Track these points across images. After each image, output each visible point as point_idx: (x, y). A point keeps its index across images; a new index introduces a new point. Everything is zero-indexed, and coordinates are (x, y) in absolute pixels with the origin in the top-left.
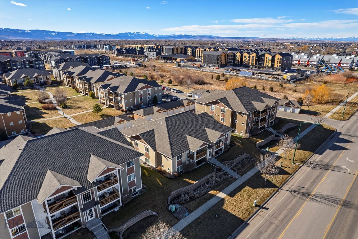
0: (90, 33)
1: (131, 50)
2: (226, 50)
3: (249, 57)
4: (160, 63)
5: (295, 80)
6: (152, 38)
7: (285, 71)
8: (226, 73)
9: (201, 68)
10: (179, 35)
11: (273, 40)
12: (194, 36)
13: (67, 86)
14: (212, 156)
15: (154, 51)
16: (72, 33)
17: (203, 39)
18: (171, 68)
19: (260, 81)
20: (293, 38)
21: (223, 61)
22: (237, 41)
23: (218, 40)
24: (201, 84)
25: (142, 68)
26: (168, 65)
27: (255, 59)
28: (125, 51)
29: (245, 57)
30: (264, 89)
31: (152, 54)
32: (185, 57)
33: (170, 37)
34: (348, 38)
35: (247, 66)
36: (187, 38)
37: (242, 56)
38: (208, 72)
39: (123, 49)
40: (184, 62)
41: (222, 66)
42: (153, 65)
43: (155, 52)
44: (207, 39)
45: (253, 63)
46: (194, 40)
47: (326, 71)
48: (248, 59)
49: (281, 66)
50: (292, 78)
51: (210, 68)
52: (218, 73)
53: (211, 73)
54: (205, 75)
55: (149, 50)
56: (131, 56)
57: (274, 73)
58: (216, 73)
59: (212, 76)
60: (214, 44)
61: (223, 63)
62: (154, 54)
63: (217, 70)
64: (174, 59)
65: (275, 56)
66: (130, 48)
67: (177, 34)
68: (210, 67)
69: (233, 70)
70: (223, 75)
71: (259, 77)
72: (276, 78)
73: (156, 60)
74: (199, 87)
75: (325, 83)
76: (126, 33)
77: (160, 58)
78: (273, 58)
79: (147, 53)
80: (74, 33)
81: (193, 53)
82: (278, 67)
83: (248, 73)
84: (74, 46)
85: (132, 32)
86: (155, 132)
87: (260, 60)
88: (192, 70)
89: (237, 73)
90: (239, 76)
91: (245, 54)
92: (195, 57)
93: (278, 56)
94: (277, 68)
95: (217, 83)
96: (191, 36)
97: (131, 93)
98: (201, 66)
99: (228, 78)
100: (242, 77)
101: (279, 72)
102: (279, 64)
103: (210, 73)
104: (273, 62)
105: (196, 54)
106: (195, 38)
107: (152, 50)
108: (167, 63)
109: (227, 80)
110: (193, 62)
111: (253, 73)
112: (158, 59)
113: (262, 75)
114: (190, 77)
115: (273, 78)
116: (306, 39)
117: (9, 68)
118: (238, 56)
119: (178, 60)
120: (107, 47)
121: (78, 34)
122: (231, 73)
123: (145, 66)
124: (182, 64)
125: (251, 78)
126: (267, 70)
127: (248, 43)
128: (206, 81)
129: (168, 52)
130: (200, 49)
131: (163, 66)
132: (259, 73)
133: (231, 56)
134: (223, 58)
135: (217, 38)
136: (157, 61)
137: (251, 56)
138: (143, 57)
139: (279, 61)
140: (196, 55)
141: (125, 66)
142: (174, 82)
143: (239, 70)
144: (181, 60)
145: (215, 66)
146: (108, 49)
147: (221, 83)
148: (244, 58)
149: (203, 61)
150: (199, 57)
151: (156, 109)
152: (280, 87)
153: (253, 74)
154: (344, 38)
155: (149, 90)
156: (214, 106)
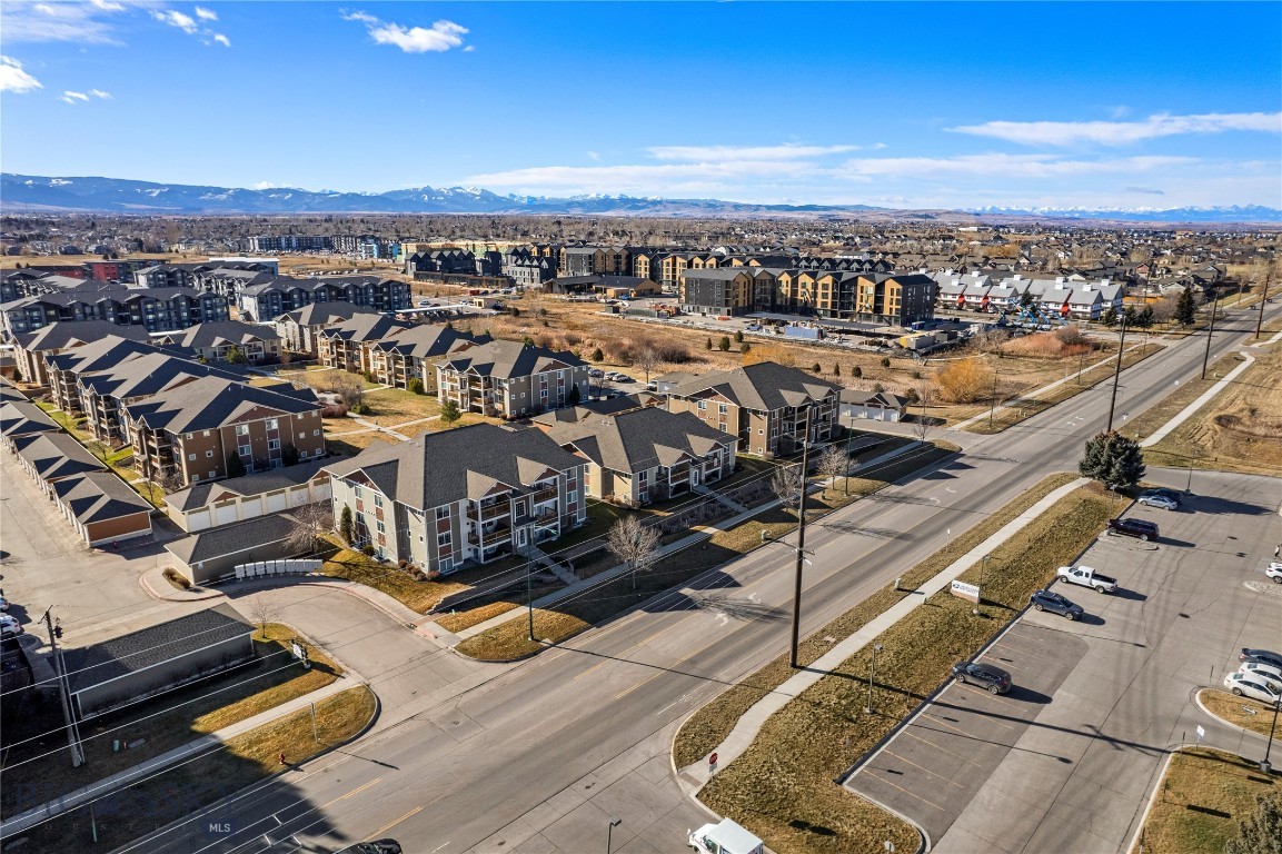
0: (287, 191)
1: (457, 259)
2: (754, 263)
3: (815, 286)
4: (557, 301)
5: (928, 349)
6: (506, 208)
7: (910, 326)
8: (748, 332)
9: (680, 317)
10: (601, 197)
11: (927, 216)
12: (655, 203)
13: (330, 367)
14: (700, 482)
15: (535, 263)
16: (219, 191)
17: (685, 212)
18: (593, 317)
19: (838, 352)
20: (993, 208)
21: (741, 299)
22: (803, 220)
23: (736, 215)
24: (680, 362)
25: (508, 317)
26: (581, 308)
27: (830, 292)
28: (439, 263)
29: (804, 285)
30: (837, 372)
31: (526, 274)
32: (629, 285)
33: (570, 204)
34: (1173, 211)
35: (808, 311)
36: (630, 208)
37: (795, 282)
38: (699, 329)
39: (434, 255)
40: (629, 299)
41: (737, 312)
42: (538, 308)
43: (536, 267)
44: (698, 214)
45: (824, 304)
46: (653, 215)
47: (1025, 325)
48: (811, 291)
49: (903, 312)
50: (921, 344)
51: (704, 319)
52: (728, 333)
53: (708, 333)
54: (690, 338)
55: (520, 262)
56: (463, 279)
57: (878, 330)
58: (720, 331)
59: (710, 340)
60: (722, 234)
61: (741, 305)
62: (535, 275)
63: (724, 323)
64: (597, 291)
65: (883, 284)
66: (456, 253)
67: (593, 195)
68: (704, 314)
69: (770, 322)
70: (740, 337)
71: (836, 341)
72: (880, 344)
73: (541, 290)
74: (676, 367)
75: (1002, 355)
76: (415, 190)
77: (556, 288)
78: (880, 288)
79: (510, 268)
80: (230, 189)
81: (655, 273)
82: (894, 314)
83: (805, 330)
84: (256, 242)
85: (434, 187)
86: (598, 439)
87: (844, 296)
88: (655, 323)
89: (778, 332)
90: (784, 341)
91: (804, 279)
92: (661, 282)
93: (891, 285)
94: (890, 317)
95: (723, 357)
96: (644, 200)
97: (522, 379)
98: (678, 313)
99: (751, 345)
100: (792, 342)
101: (896, 329)
102: (894, 307)
103: (704, 333)
104: (879, 299)
105: (664, 274)
106: (658, 208)
107: (527, 262)
108: (579, 301)
109: (746, 349)
110: (657, 301)
111: (820, 332)
112: (550, 289)
113: (844, 336)
114: (649, 344)
115: (872, 344)
116: (1037, 212)
117: (135, 318)
118: (784, 283)
119: (611, 292)
120: (371, 248)
121: (242, 191)
122: (763, 333)
123: (517, 313)
124: (624, 304)
125: (813, 344)
126: (865, 323)
127: (836, 231)
128: (693, 353)
129: (576, 268)
130: (674, 258)
131: (568, 310)
132: (840, 332)
133: (763, 282)
134: (741, 289)
135: (733, 209)
136: (547, 296)
137: (820, 283)
138: (503, 282)
139: (895, 297)
140: (665, 278)
141: (458, 311)
142: (608, 356)
143: (784, 323)
144: (619, 295)
145: (717, 311)
146: (375, 253)
147: (731, 358)
148: (800, 290)
149: (683, 298)
150: (674, 284)
151: (580, 411)
152: (883, 368)
153: (821, 335)
154: (1160, 210)
155: (561, 372)
156: (705, 402)
